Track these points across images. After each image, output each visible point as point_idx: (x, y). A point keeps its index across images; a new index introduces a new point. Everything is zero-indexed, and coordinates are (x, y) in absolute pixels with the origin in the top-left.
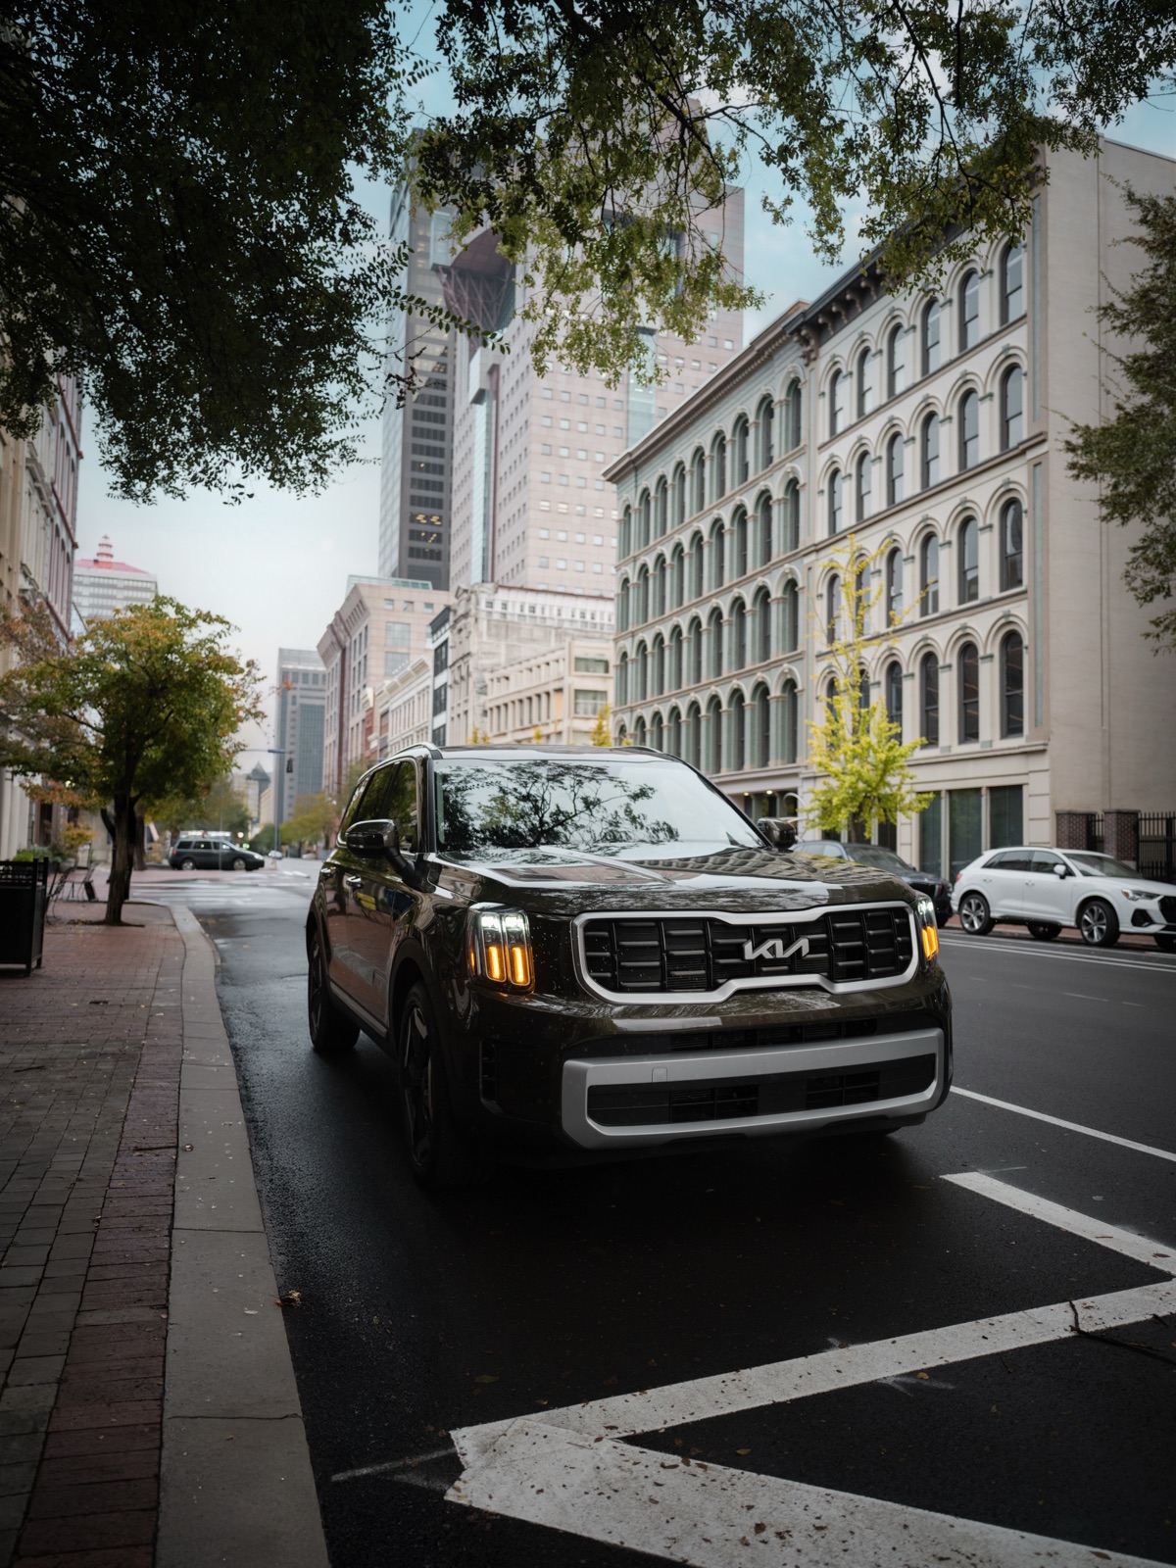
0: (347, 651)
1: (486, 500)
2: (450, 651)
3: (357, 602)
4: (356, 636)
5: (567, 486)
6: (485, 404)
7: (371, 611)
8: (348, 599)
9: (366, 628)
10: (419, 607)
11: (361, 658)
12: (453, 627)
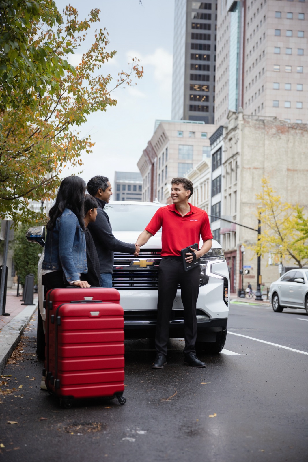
0: (155, 165)
1: (238, 70)
2: (223, 154)
3: (161, 133)
4: (160, 155)
5: (291, 55)
6: (237, 11)
7: (170, 138)
8: (155, 133)
9: (167, 149)
10: (198, 135)
11: (163, 168)
12: (225, 138)
